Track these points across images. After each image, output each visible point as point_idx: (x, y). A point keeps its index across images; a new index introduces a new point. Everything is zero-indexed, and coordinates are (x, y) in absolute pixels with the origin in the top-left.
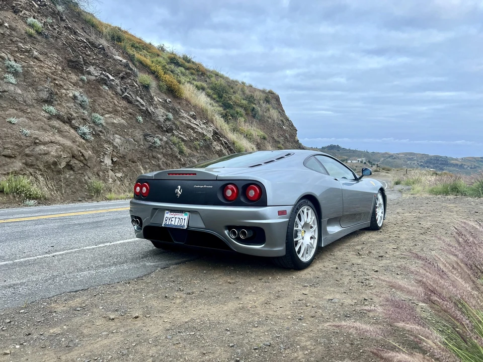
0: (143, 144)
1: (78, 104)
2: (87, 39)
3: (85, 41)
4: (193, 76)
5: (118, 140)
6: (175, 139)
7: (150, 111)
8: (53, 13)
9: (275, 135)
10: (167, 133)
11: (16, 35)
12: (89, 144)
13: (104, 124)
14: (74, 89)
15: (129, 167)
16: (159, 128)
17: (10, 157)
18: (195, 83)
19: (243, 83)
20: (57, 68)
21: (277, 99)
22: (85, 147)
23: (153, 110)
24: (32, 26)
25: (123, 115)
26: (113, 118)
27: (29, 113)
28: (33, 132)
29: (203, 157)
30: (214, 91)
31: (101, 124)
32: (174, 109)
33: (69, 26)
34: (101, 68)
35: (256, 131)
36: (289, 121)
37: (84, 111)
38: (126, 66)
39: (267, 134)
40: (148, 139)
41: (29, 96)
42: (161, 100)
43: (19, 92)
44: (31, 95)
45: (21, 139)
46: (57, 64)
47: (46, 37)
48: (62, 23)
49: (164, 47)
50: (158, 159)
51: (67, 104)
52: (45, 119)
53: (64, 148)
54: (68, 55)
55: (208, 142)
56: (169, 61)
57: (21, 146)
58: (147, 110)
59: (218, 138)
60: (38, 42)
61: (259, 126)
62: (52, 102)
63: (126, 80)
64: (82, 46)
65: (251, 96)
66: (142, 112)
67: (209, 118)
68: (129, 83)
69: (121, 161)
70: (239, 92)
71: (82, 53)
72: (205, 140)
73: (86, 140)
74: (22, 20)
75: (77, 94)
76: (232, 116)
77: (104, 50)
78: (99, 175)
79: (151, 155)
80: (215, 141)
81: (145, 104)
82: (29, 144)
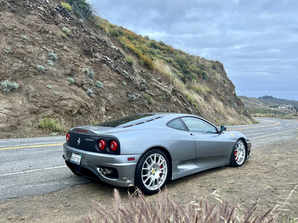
0: (125, 99)
1: (87, 75)
2: (96, 37)
3: (95, 38)
4: (165, 54)
5: (110, 96)
6: (146, 95)
7: (131, 78)
8: (77, 24)
9: (218, 90)
10: (142, 92)
11: (55, 37)
12: (93, 99)
13: (102, 87)
14: (86, 67)
15: (116, 112)
16: (137, 88)
17: (46, 107)
18: (166, 58)
19: (198, 57)
20: (77, 55)
21: (221, 66)
22: (89, 101)
23: (134, 78)
24: (64, 32)
25: (115, 81)
26: (109, 83)
27: (59, 82)
28: (60, 92)
29: (164, 106)
30: (178, 63)
31: (100, 87)
32: (147, 77)
33: (86, 30)
34: (103, 53)
35: (204, 88)
36: (229, 80)
37: (91, 80)
38: (118, 51)
39: (213, 90)
40: (128, 95)
41: (60, 72)
42: (139, 71)
43: (55, 70)
44: (61, 72)
45: (52, 97)
46: (77, 53)
47: (72, 38)
48: (82, 29)
49: (148, 37)
50: (134, 108)
51: (81, 76)
52: (68, 85)
53: (77, 102)
54: (84, 47)
55: (168, 96)
56: (150, 45)
57: (52, 101)
58: (129, 78)
59: (176, 94)
60: (68, 41)
61: (206, 85)
62: (73, 75)
63: (117, 60)
64: (93, 41)
65: (203, 65)
66: (126, 79)
67: (171, 81)
68: (119, 62)
69: (111, 109)
70: (195, 63)
71: (93, 45)
72: (167, 95)
73: (91, 97)
74: (60, 29)
75: (87, 70)
76: (189, 79)
77: (106, 43)
78: (97, 118)
79: (130, 105)
80: (173, 95)
81: (128, 74)
82: (57, 100)
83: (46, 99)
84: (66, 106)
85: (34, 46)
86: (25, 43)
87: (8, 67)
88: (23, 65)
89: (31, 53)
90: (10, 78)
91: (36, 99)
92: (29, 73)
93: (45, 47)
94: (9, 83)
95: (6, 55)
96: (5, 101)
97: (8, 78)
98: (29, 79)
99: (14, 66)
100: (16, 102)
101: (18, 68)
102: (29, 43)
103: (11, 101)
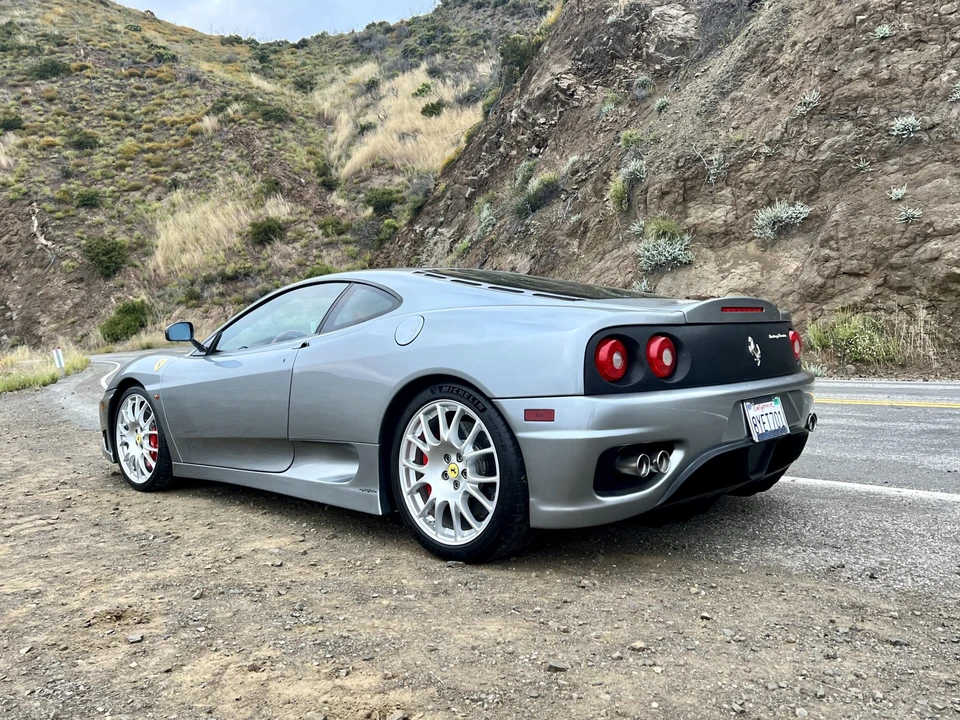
57: (882, 250)
82: (904, 241)
83: (859, 246)
84: (936, 259)
85: (921, 46)
86: (881, 54)
87: (799, 158)
88: (849, 137)
89: (890, 81)
90: (792, 194)
91: (831, 248)
92: (858, 161)
94: (782, 210)
95: (805, 121)
96: (747, 269)
97: (786, 195)
98: (853, 181)
99: (822, 148)
100: (781, 267)
101: (834, 151)
102: (900, 45)
103: (768, 267)
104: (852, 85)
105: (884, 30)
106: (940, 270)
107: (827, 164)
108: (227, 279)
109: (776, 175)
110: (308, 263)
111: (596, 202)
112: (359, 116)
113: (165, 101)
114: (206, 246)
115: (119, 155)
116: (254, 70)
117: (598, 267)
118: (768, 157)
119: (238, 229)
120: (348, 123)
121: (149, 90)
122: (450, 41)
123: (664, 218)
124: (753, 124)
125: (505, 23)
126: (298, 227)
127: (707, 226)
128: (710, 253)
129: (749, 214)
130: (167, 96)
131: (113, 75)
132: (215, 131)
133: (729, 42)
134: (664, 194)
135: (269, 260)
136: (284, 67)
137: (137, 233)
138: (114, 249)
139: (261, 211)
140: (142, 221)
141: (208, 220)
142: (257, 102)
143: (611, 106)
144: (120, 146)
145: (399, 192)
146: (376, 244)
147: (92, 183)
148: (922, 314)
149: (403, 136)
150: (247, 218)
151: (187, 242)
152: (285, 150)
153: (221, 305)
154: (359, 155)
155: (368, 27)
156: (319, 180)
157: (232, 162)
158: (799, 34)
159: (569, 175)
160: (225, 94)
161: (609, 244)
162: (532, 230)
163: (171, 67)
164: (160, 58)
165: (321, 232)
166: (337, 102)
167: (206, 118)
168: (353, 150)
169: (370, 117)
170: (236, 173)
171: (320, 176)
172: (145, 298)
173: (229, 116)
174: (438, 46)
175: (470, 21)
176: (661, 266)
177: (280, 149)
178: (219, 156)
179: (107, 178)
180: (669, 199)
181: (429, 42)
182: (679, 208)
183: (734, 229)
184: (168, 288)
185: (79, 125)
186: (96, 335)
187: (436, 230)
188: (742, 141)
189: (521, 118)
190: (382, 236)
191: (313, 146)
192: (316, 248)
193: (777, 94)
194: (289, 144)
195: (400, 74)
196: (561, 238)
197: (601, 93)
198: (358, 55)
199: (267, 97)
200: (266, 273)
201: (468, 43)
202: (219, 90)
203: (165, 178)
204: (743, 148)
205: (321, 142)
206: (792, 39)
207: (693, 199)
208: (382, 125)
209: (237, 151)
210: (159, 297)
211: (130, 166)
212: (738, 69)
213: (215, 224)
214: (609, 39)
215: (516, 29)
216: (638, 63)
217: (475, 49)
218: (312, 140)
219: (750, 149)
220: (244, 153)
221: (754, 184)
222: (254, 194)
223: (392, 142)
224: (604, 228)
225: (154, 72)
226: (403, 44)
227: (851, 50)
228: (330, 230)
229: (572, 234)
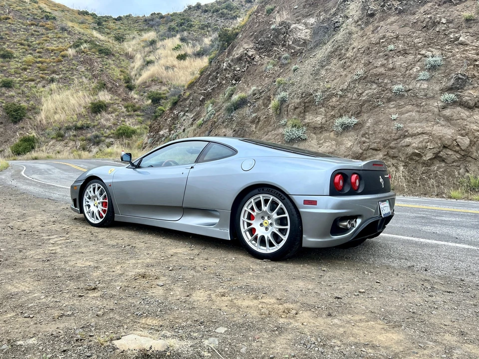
11: (452, 26)
27: (423, 106)
43: (425, 86)
45: (390, 133)
52: (436, 110)
53: (434, 138)
57: (388, 140)
82: (396, 137)
83: (378, 138)
84: (409, 146)
85: (406, 55)
86: (390, 57)
87: (354, 98)
88: (375, 91)
89: (393, 69)
90: (350, 113)
91: (366, 138)
92: (378, 101)
93: (423, 52)
94: (345, 120)
95: (357, 82)
96: (330, 144)
97: (348, 113)
98: (376, 110)
99: (364, 94)
100: (344, 144)
101: (368, 96)
102: (398, 54)
103: (339, 144)
104: (377, 69)
105: (391, 47)
106: (410, 150)
107: (365, 102)
108: (77, 128)
109: (344, 104)
110: (118, 124)
111: (264, 109)
112: (146, 56)
113: (49, 39)
114: (67, 112)
115: (24, 63)
116: (95, 28)
117: (265, 138)
118: (341, 96)
119: (84, 104)
120: (140, 59)
121: (41, 33)
122: (191, 26)
123: (295, 119)
124: (335, 81)
125: (217, 21)
126: (114, 106)
127: (313, 124)
128: (314, 135)
129: (332, 120)
130: (50, 37)
131: (22, 23)
132: (74, 56)
133: (325, 44)
134: (296, 108)
135: (99, 121)
136: (110, 29)
137: (31, 102)
138: (19, 109)
139: (96, 97)
140: (34, 97)
141: (69, 99)
142: (96, 45)
143: (271, 66)
144: (24, 59)
145: (164, 94)
146: (154, 118)
147: (9, 76)
148: (401, 168)
149: (167, 68)
150: (89, 100)
151: (58, 109)
152: (110, 69)
153: (74, 140)
154: (146, 75)
155: (152, 15)
156: (126, 85)
157: (82, 72)
158: (355, 44)
159: (252, 95)
160: (80, 39)
161: (270, 128)
162: (234, 119)
163: (53, 22)
164: (47, 18)
165: (125, 109)
166: (135, 48)
167: (70, 50)
168: (143, 72)
169: (152, 57)
170: (84, 78)
171: (126, 83)
172: (35, 134)
173: (81, 49)
174: (186, 28)
175: (201, 18)
176: (293, 140)
177: (107, 68)
178: (76, 68)
179: (17, 74)
180: (298, 111)
181: (181, 25)
182: (302, 115)
183: (325, 126)
184: (47, 131)
185: (4, 46)
186: (8, 151)
187: (184, 114)
188: (330, 88)
189: (228, 67)
190: (157, 114)
191: (123, 68)
192: (123, 117)
193: (345, 69)
194: (111, 66)
195: (167, 39)
196: (248, 123)
197: (266, 60)
198: (146, 27)
199: (101, 42)
200: (97, 127)
201: (199, 28)
202: (77, 37)
203: (47, 77)
204: (330, 91)
205: (127, 67)
206: (353, 46)
207: (308, 111)
208: (157, 62)
209: (85, 67)
210: (42, 134)
211: (29, 69)
212: (329, 56)
213: (73, 101)
214: (271, 35)
215: (222, 24)
216: (284, 48)
217: (203, 31)
218: (123, 65)
219: (333, 92)
220: (89, 68)
221: (334, 107)
222: (93, 89)
223: (162, 70)
224: (268, 121)
225: (44, 24)
226: (169, 25)
227: (377, 54)
228: (130, 109)
229: (253, 122)
